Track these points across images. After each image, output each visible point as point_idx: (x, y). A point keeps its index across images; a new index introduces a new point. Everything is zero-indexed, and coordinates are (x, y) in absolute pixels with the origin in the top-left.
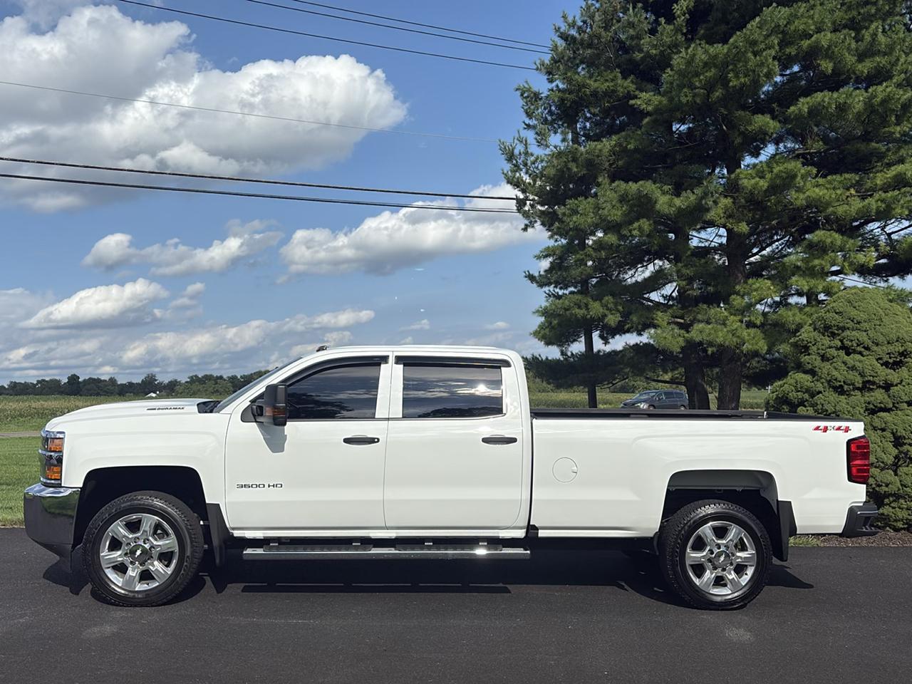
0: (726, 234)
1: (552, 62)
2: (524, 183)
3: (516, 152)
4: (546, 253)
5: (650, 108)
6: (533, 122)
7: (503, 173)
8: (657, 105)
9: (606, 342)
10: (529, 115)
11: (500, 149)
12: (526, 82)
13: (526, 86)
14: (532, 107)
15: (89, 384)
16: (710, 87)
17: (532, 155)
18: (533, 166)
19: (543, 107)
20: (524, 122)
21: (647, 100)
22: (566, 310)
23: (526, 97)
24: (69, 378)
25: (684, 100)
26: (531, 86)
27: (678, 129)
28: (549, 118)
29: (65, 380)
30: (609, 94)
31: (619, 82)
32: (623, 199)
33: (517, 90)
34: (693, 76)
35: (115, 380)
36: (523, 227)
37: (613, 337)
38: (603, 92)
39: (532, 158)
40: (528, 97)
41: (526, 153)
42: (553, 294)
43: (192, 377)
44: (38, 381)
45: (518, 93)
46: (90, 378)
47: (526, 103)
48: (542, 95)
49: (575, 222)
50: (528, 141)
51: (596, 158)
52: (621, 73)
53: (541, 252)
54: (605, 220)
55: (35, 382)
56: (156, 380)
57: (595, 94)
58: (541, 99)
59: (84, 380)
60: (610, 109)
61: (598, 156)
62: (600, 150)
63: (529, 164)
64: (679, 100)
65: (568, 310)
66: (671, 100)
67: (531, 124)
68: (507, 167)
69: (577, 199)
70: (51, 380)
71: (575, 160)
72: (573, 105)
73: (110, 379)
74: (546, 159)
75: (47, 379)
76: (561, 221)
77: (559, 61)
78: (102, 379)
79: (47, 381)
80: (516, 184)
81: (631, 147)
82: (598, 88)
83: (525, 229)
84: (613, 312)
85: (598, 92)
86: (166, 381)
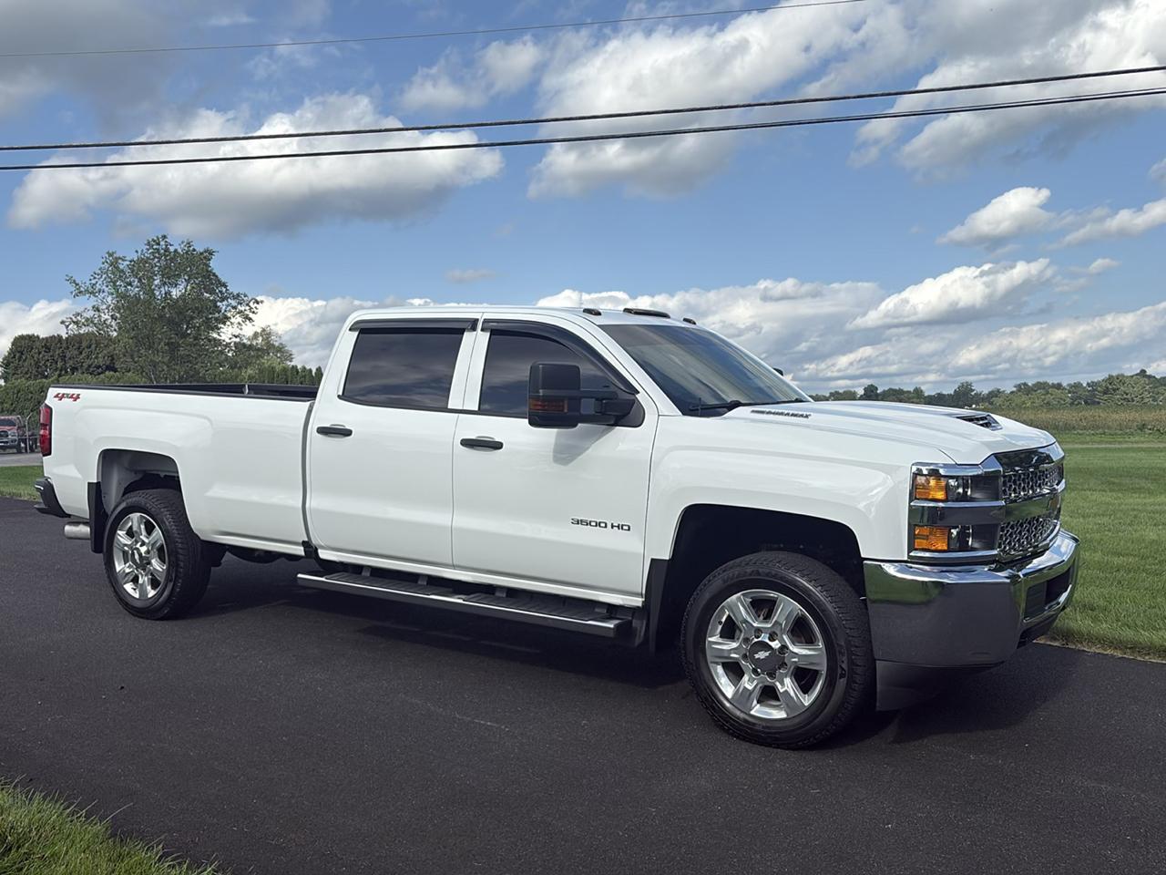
15: (887, 395)
24: (865, 389)
29: (860, 391)
35: (922, 391)
43: (1019, 386)
44: (831, 393)
46: (890, 389)
55: (828, 395)
56: (973, 391)
59: (884, 391)
70: (844, 392)
73: (914, 390)
75: (841, 391)
78: (905, 390)
79: (840, 394)
86: (986, 392)
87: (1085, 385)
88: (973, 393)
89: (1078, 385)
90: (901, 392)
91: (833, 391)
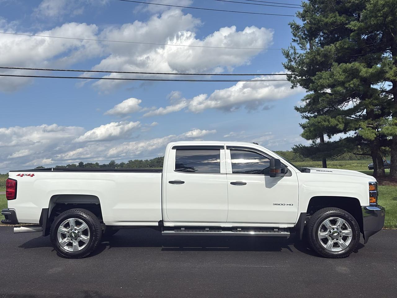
0: (392, 85)
1: (304, 12)
2: (293, 67)
3: (290, 53)
4: (307, 98)
5: (356, 28)
6: (297, 39)
7: (283, 64)
8: (359, 27)
9: (330, 137)
10: (295, 36)
11: (283, 53)
12: (294, 21)
13: (293, 22)
14: (296, 32)
15: (88, 166)
16: (385, 16)
17: (298, 54)
18: (298, 59)
19: (301, 32)
20: (292, 39)
21: (353, 25)
22: (319, 123)
23: (293, 28)
24: (79, 164)
25: (372, 23)
26: (296, 23)
27: (364, 38)
28: (304, 37)
29: (77, 164)
30: (333, 23)
31: (338, 18)
32: (345, 71)
33: (289, 24)
34: (377, 11)
35: (98, 164)
36: (291, 87)
37: (333, 135)
38: (330, 23)
39: (298, 55)
40: (294, 27)
41: (295, 53)
42: (305, 116)
43: (129, 161)
44: (67, 165)
45: (290, 26)
46: (88, 163)
47: (293, 30)
48: (301, 27)
49: (321, 82)
50: (296, 48)
51: (328, 53)
52: (338, 13)
53: (305, 97)
54: (337, 81)
55: (66, 166)
56: (115, 163)
57: (326, 24)
58: (300, 28)
59: (86, 164)
60: (333, 30)
61: (329, 52)
62: (331, 49)
63: (296, 58)
64: (370, 23)
65: (320, 123)
66: (366, 23)
67: (296, 39)
68: (285, 61)
69: (321, 72)
70: (72, 165)
71: (319, 54)
72: (316, 30)
74: (304, 55)
75: (71, 164)
76: (313, 82)
77: (308, 11)
79: (70, 165)
80: (289, 68)
81: (346, 46)
82: (328, 21)
83: (292, 88)
84: (341, 123)
85: (328, 23)
86: (119, 163)
87: (149, 160)
88: (115, 164)
89: (147, 161)
91: (68, 164)
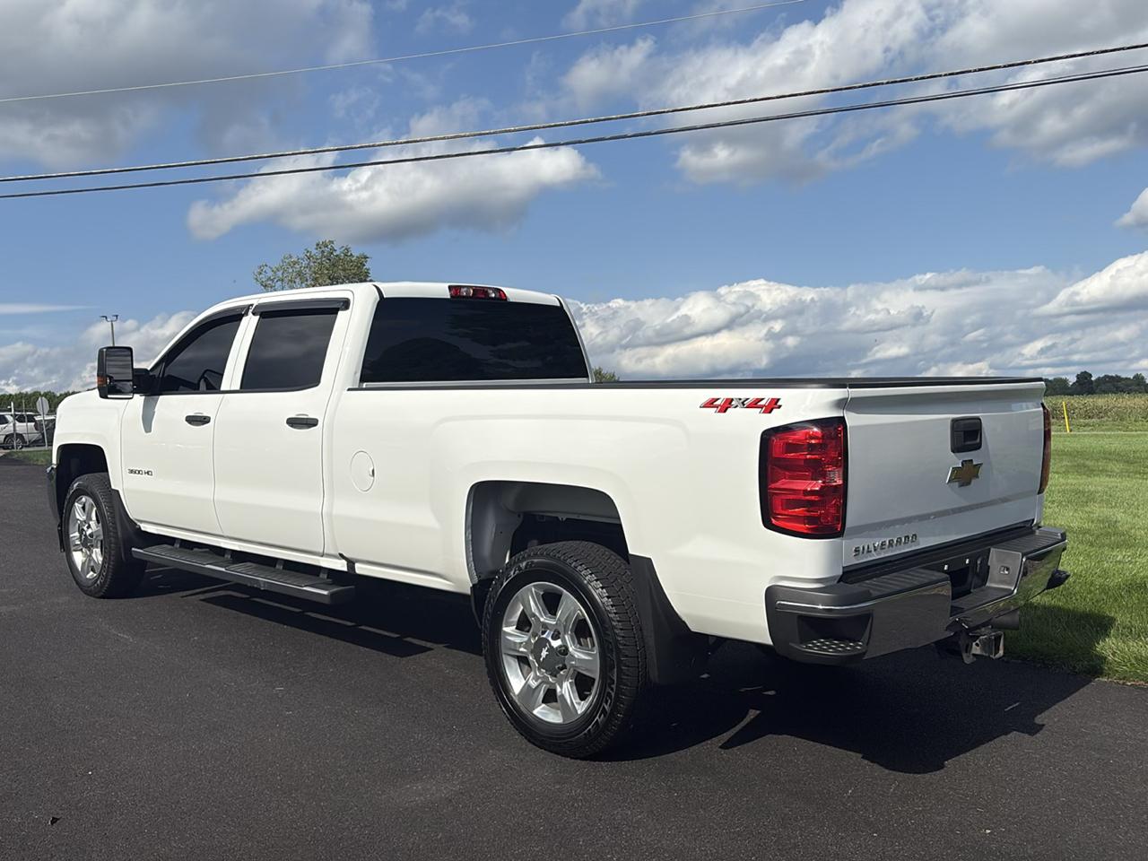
15: (1104, 384)
24: (1078, 376)
29: (1072, 379)
35: (1143, 378)
46: (1106, 376)
59: (1099, 379)
73: (1135, 377)
75: (1053, 378)
79: (1050, 381)
90: (1117, 379)
